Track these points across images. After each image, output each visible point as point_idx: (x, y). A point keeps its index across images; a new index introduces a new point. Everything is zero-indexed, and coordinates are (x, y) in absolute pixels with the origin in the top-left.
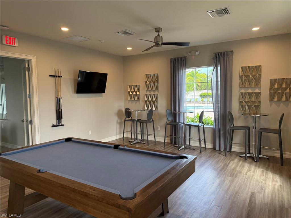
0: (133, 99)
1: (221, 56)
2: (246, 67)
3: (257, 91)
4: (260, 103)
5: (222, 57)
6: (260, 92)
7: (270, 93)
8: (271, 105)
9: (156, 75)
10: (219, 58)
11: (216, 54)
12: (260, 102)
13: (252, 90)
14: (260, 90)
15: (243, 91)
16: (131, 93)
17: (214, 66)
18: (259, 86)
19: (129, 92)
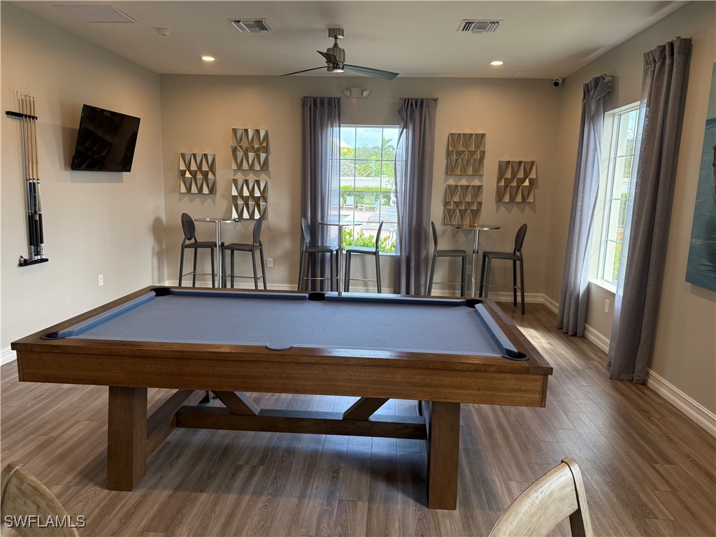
0: (194, 189)
1: (416, 106)
2: (459, 135)
3: (476, 182)
4: (481, 206)
5: (418, 109)
6: (480, 184)
7: (498, 187)
8: (497, 210)
9: (262, 134)
10: (412, 110)
11: (407, 101)
12: (480, 204)
13: (467, 181)
14: (481, 181)
15: (451, 182)
16: (188, 175)
17: (402, 126)
18: (480, 174)
19: (183, 173)
